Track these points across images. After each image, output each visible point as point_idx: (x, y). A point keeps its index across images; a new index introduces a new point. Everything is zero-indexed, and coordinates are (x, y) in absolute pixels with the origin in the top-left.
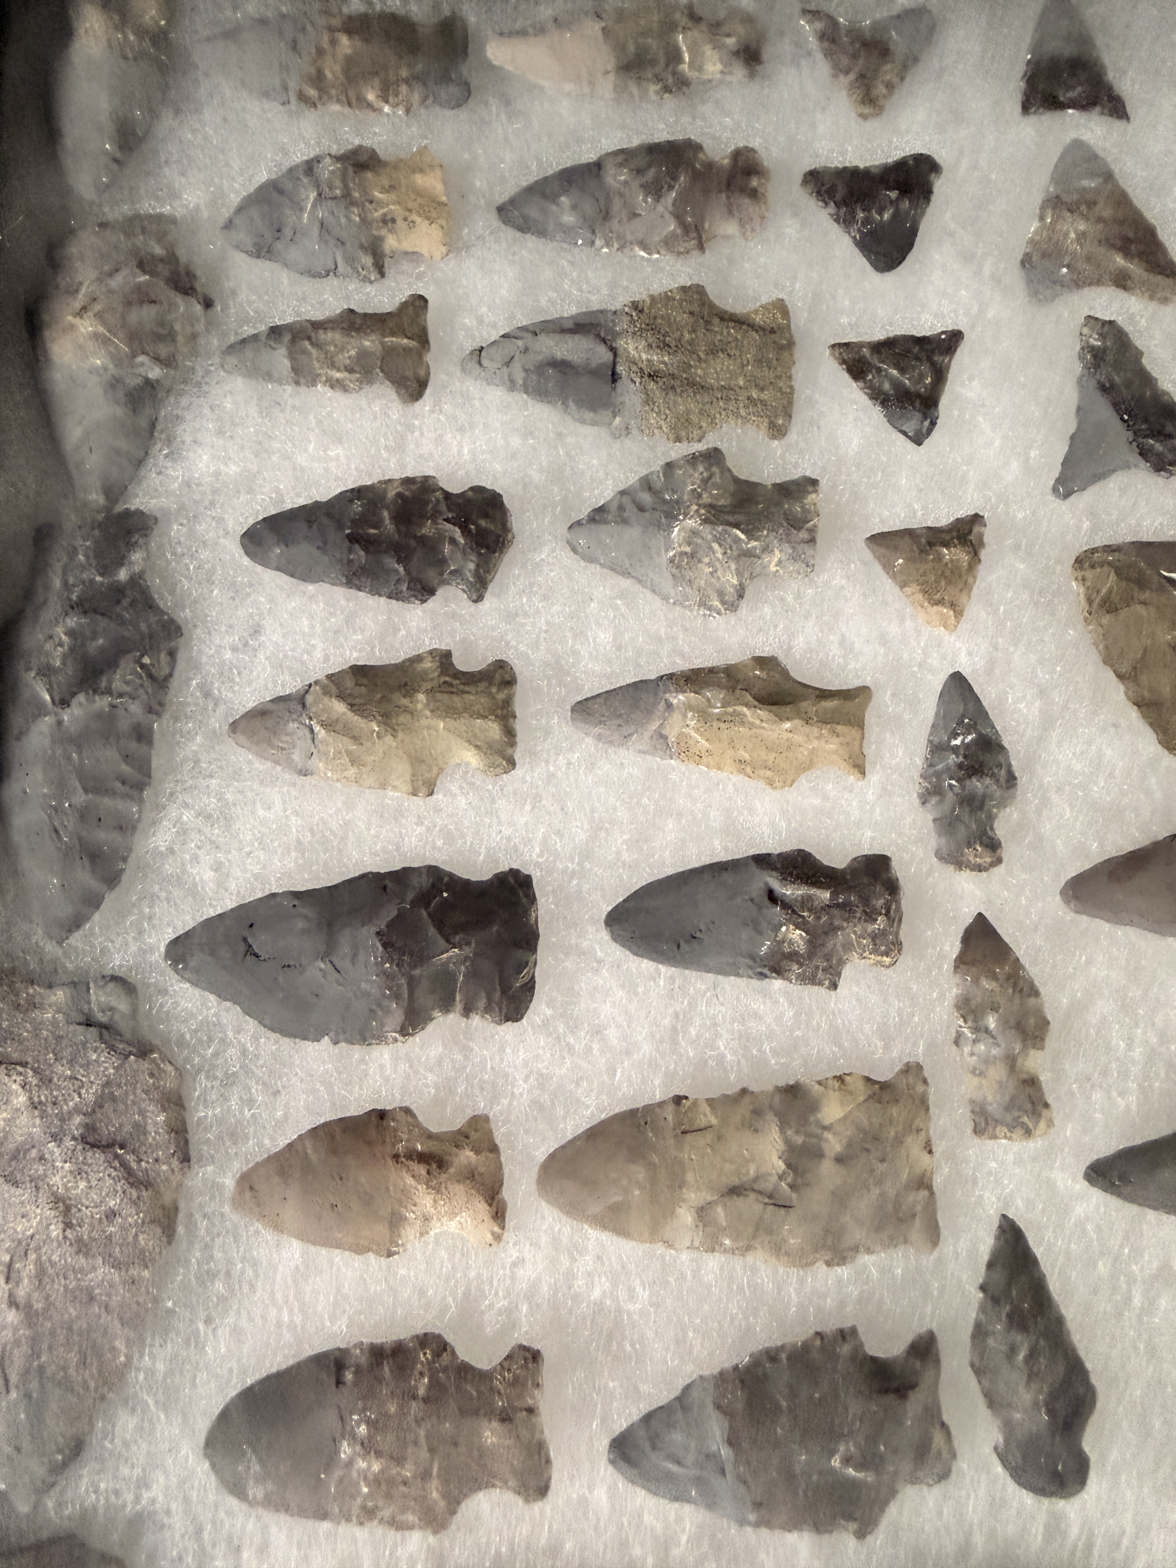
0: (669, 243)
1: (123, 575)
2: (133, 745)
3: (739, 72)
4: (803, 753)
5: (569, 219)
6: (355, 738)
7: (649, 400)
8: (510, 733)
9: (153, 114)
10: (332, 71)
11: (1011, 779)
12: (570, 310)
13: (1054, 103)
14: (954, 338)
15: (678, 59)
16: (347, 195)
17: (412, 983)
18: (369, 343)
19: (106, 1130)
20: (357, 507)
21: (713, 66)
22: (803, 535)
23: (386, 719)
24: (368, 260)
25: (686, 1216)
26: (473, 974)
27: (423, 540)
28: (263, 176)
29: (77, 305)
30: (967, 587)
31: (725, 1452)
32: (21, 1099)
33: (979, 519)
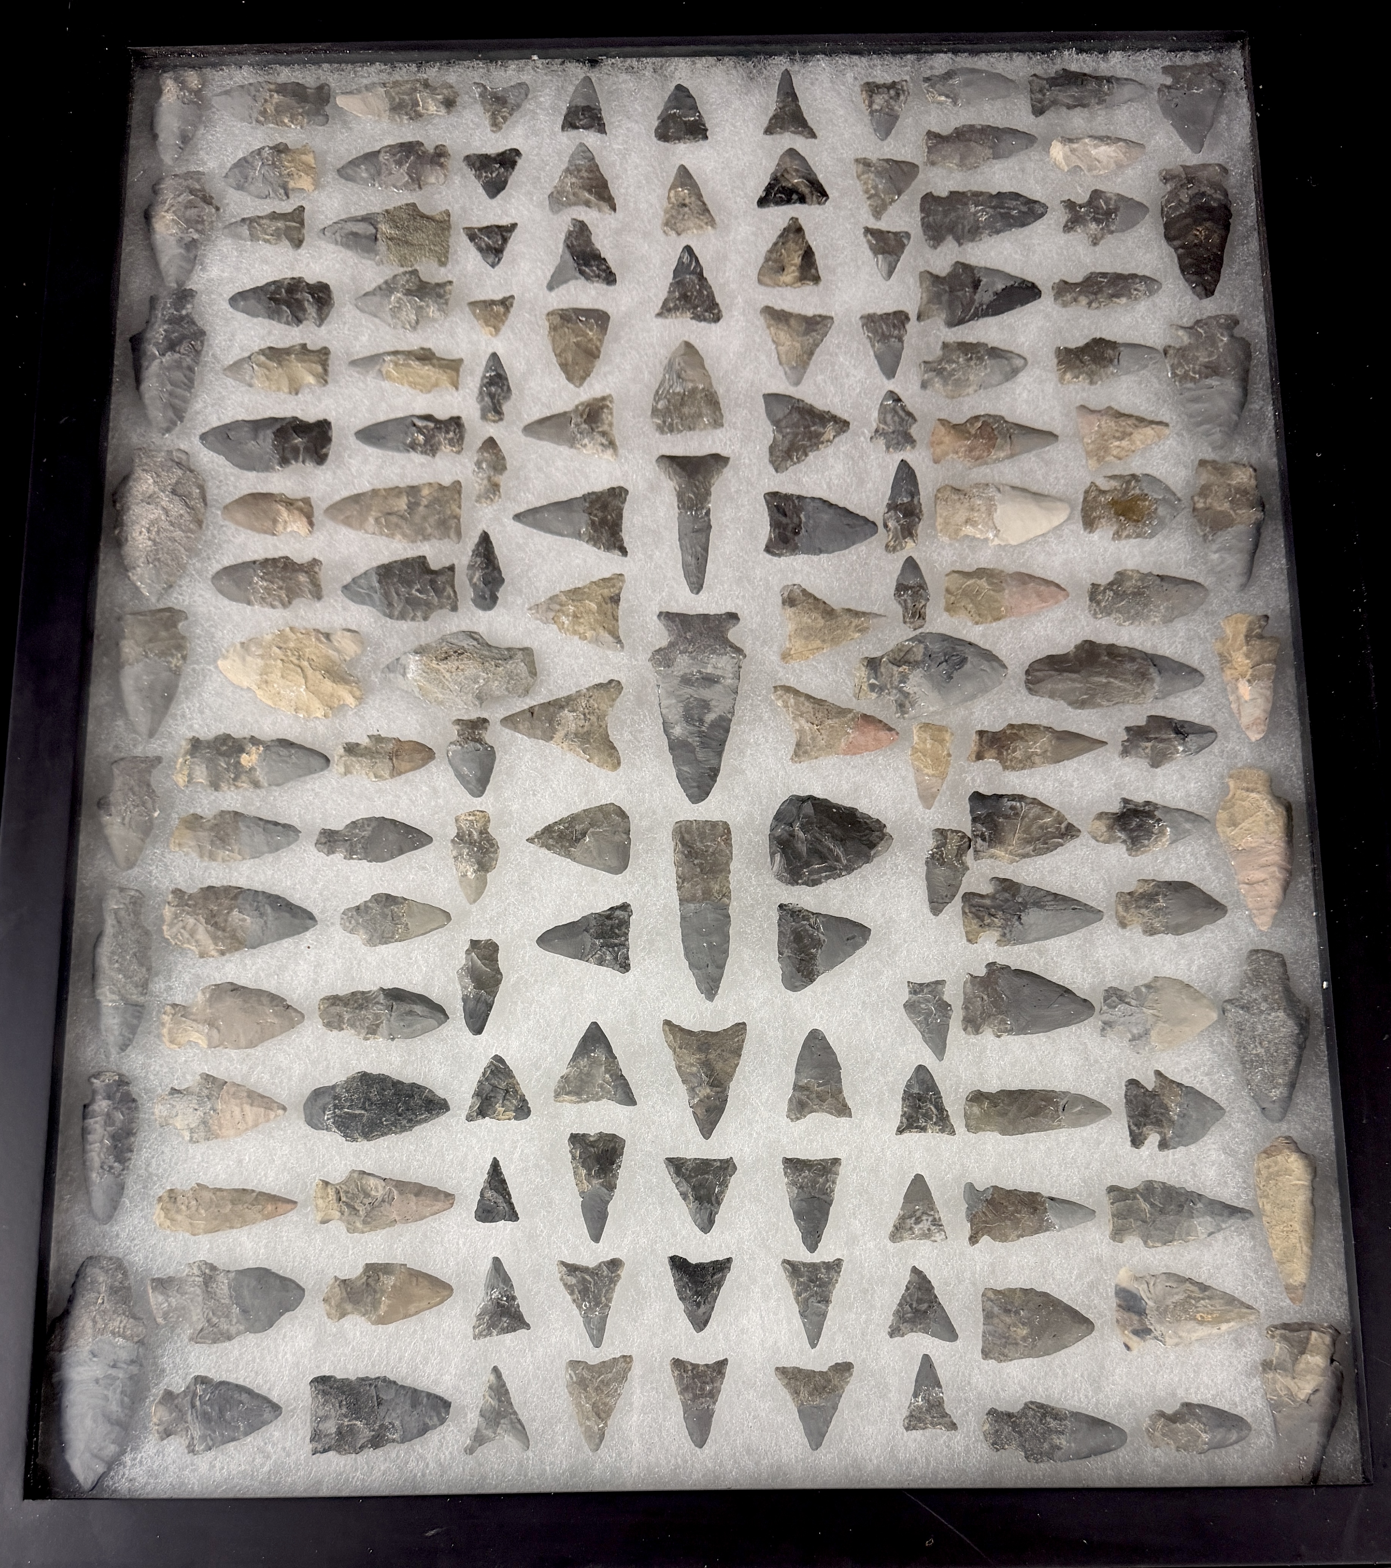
0: (406, 186)
1: (184, 312)
2: (188, 373)
3: (443, 111)
4: (433, 379)
5: (364, 175)
6: (268, 369)
7: (389, 249)
8: (326, 371)
9: (196, 127)
10: (270, 109)
11: (509, 389)
12: (363, 213)
13: (574, 127)
14: (514, 226)
15: (418, 104)
16: (274, 163)
17: (284, 449)
18: (280, 224)
19: (181, 491)
20: (273, 287)
21: (432, 108)
22: (442, 301)
23: (280, 363)
24: (282, 191)
25: (371, 520)
26: (306, 449)
27: (297, 300)
28: (241, 155)
29: (166, 208)
30: (503, 322)
31: (377, 585)
32: (151, 481)
33: (512, 297)
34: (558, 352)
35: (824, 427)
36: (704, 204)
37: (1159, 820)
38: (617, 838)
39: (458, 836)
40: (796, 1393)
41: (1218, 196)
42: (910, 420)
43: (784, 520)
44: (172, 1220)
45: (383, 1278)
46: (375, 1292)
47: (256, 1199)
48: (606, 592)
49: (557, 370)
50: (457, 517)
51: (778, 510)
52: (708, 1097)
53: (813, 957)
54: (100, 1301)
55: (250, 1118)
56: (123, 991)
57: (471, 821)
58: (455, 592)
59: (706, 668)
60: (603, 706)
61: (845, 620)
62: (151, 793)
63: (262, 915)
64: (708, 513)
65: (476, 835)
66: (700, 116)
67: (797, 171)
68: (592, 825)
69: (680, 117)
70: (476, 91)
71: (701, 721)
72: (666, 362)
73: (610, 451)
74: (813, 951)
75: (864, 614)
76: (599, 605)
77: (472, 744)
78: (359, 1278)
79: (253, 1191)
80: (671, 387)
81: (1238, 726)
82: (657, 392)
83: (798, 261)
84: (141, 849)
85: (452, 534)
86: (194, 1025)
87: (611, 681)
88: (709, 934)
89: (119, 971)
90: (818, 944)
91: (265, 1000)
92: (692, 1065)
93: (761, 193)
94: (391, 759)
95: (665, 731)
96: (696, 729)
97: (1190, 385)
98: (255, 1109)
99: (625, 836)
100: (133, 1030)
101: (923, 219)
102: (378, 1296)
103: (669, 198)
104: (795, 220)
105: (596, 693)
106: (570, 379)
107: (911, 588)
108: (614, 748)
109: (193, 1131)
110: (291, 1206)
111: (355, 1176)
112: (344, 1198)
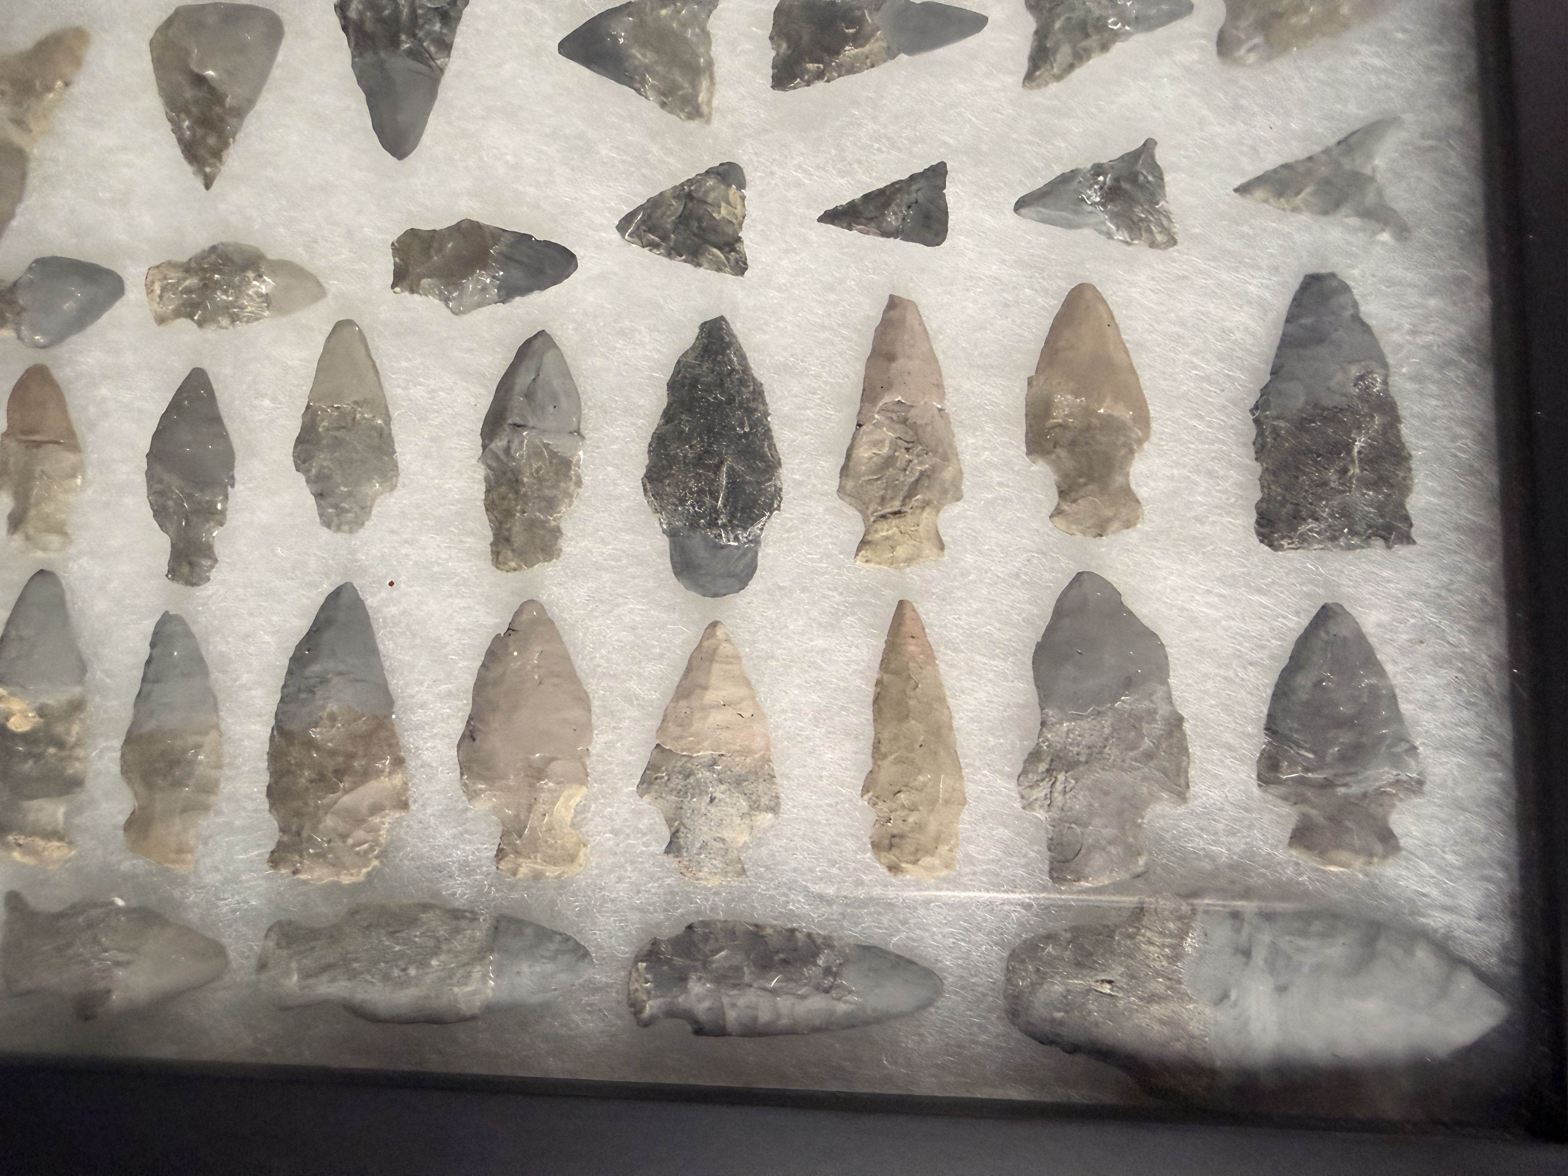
39: (191, 316)
44: (938, 840)
45: (1058, 416)
46: (1088, 428)
47: (894, 673)
54: (1106, 989)
55: (730, 692)
56: (464, 958)
57: (164, 289)
62: (75, 910)
63: (323, 681)
65: (191, 282)
68: (186, 69)
78: (1057, 465)
79: (879, 683)
84: (186, 930)
86: (540, 808)
89: (423, 964)
91: (496, 671)
94: (38, 444)
98: (713, 681)
100: (544, 935)
102: (1095, 421)
108: (50, 39)
109: (755, 807)
110: (908, 614)
111: (850, 484)
112: (896, 505)
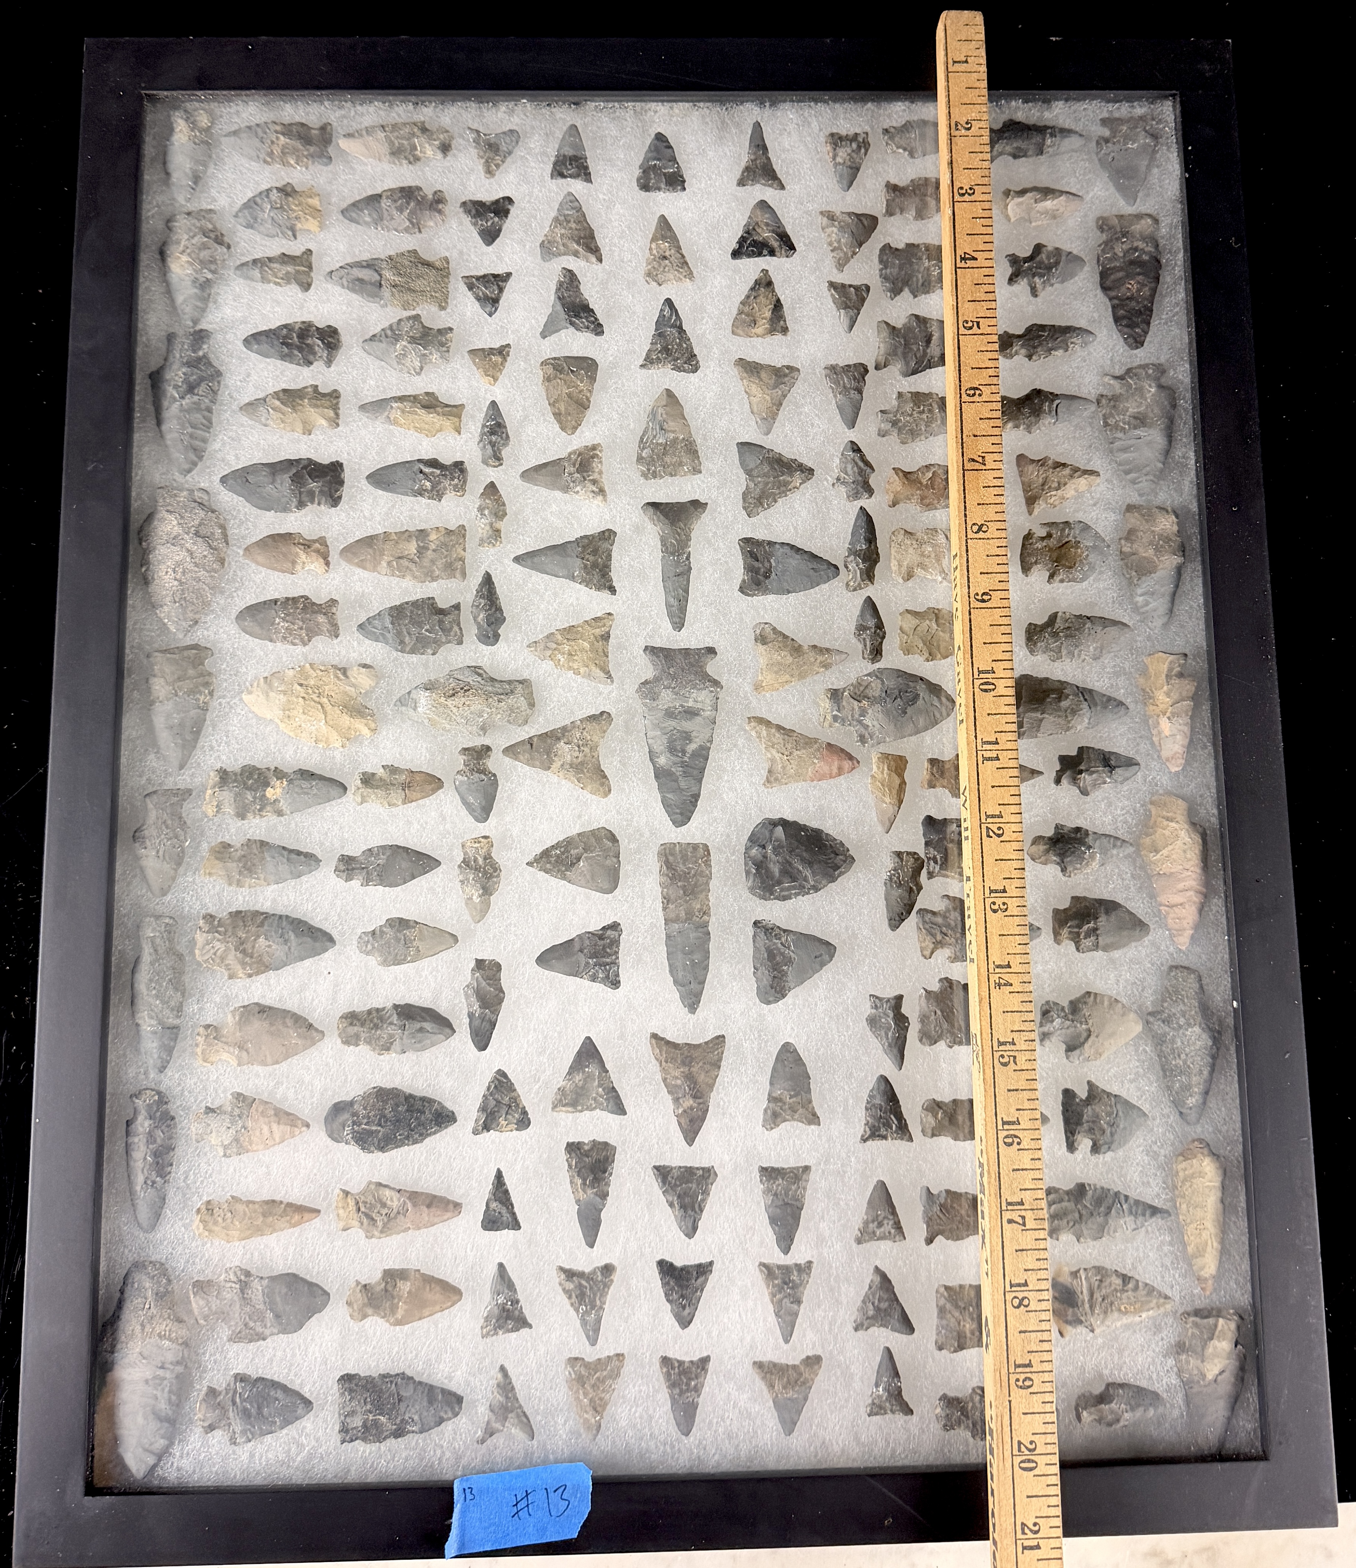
0: (407, 230)
1: (201, 353)
2: (206, 413)
3: (440, 155)
4: (438, 426)
5: (367, 219)
6: (283, 414)
7: (393, 295)
8: (337, 415)
9: (205, 165)
10: (277, 150)
11: (508, 437)
12: (365, 258)
13: (562, 175)
14: (508, 275)
15: (416, 149)
16: (281, 207)
17: (300, 493)
18: (290, 269)
19: (203, 531)
20: (285, 331)
21: (429, 152)
22: (444, 349)
23: (294, 408)
24: (290, 233)
25: (384, 564)
26: (321, 492)
27: (308, 345)
28: (250, 195)
29: (181, 249)
30: (500, 371)
31: (390, 626)
32: (175, 523)
33: (508, 345)
34: (552, 401)
35: (792, 476)
36: (683, 256)
37: (1089, 847)
38: (608, 862)
39: (464, 861)
40: (771, 1386)
41: (1150, 249)
42: (869, 470)
43: (756, 564)
44: (211, 1231)
45: (400, 1284)
46: (393, 1297)
47: (285, 1210)
48: (598, 632)
49: (552, 419)
50: (462, 560)
51: (751, 556)
52: (691, 1108)
53: (785, 974)
54: (148, 1306)
55: (277, 1134)
56: (160, 1016)
57: (477, 848)
58: (461, 629)
59: (687, 702)
60: (595, 738)
61: (811, 656)
62: (183, 825)
63: (286, 941)
64: (688, 558)
65: (480, 861)
66: (678, 167)
67: (767, 225)
68: (585, 850)
69: (660, 169)
70: (471, 136)
71: (684, 752)
72: (649, 409)
73: (600, 498)
74: (785, 968)
75: (828, 650)
76: (592, 644)
77: (477, 775)
78: (378, 1283)
79: (281, 1202)
80: (655, 437)
81: (1159, 757)
82: (642, 439)
83: (768, 314)
84: (174, 879)
85: (458, 575)
86: (226, 1047)
87: (602, 713)
88: (691, 953)
89: (157, 996)
90: (789, 961)
91: (289, 1022)
92: (677, 1078)
93: (734, 245)
94: (404, 790)
95: (651, 760)
96: (679, 759)
97: (1120, 435)
98: (282, 1127)
99: (615, 860)
100: (170, 1051)
101: (881, 270)
102: (396, 1301)
103: (651, 249)
104: (765, 272)
105: (589, 726)
106: (563, 429)
107: (869, 628)
108: (605, 777)
109: (226, 1147)
110: (314, 1215)
111: (373, 1187)
112: (363, 1209)
